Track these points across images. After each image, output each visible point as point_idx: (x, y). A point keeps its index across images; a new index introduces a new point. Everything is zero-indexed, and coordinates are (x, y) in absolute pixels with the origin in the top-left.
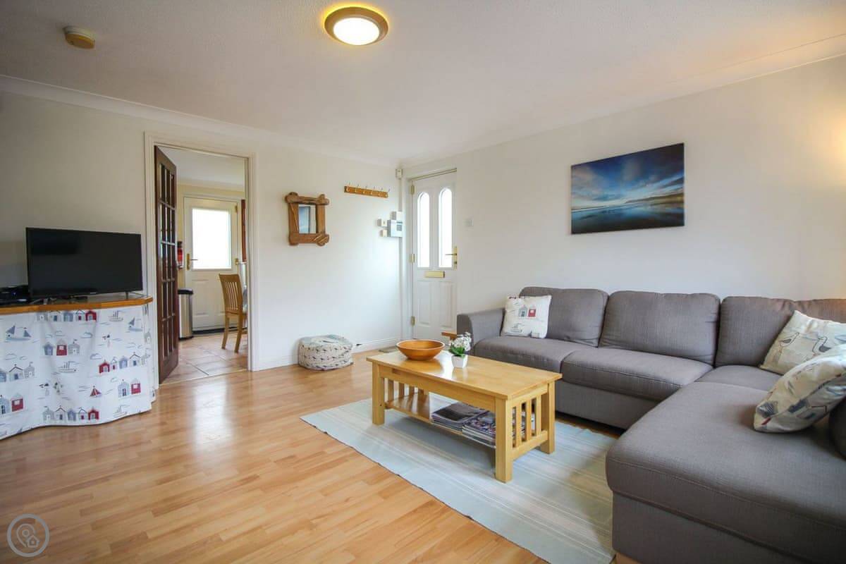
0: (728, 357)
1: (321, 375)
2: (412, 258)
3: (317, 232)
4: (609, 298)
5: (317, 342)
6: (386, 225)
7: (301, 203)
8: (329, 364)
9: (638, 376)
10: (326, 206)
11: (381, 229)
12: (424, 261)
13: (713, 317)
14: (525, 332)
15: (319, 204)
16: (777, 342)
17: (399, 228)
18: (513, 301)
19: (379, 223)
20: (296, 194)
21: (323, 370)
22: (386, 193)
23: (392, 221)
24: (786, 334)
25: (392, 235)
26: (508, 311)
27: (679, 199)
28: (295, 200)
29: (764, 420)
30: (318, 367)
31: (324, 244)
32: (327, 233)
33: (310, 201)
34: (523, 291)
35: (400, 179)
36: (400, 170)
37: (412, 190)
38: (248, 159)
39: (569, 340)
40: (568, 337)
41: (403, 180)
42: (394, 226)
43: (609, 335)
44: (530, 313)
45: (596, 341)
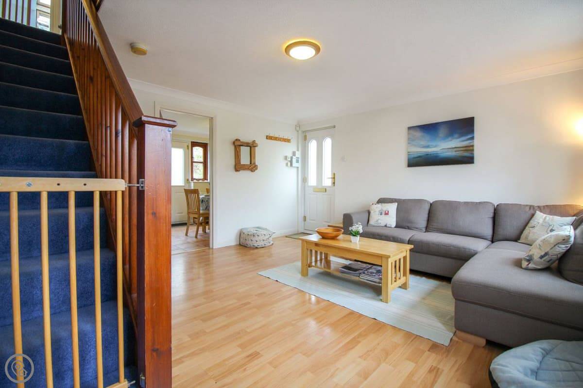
0: (500, 237)
1: (256, 251)
2: (305, 180)
3: (251, 163)
4: (431, 204)
5: (252, 230)
6: (290, 160)
7: (242, 146)
8: (261, 244)
9: (454, 246)
10: (256, 148)
11: (287, 162)
12: (312, 181)
13: (492, 215)
14: (383, 224)
15: (252, 146)
16: (527, 228)
17: (297, 162)
18: (375, 207)
19: (286, 158)
20: (239, 140)
21: (257, 248)
22: (290, 140)
23: (294, 157)
24: (532, 223)
25: (293, 165)
26: (372, 212)
27: (471, 148)
28: (238, 143)
29: (527, 263)
30: (254, 246)
31: (255, 171)
32: (256, 164)
33: (247, 145)
34: (379, 200)
35: (298, 131)
36: (298, 126)
37: (305, 138)
38: (212, 118)
39: (409, 228)
40: (408, 227)
41: (300, 132)
42: (294, 160)
43: (432, 225)
44: (385, 213)
45: (424, 229)
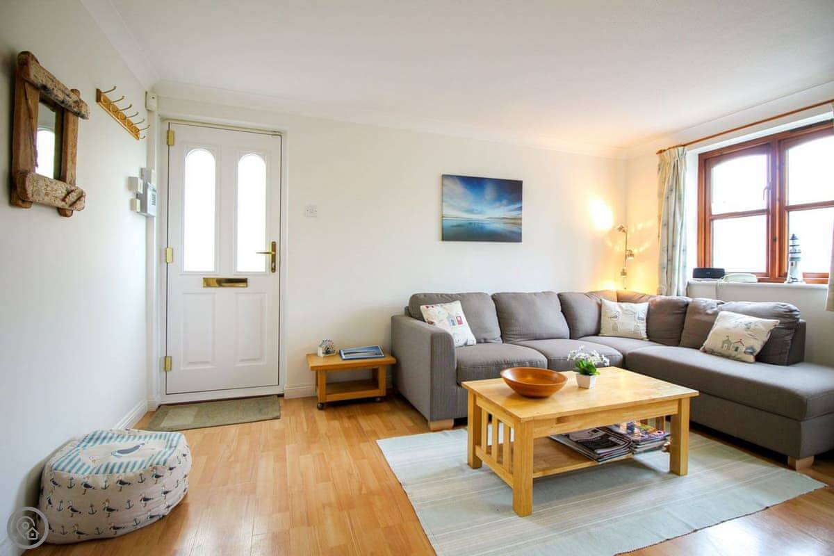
2: (168, 255)
3: (61, 179)
4: (495, 299)
6: (141, 190)
11: (132, 197)
14: (462, 342)
17: (154, 201)
22: (139, 130)
23: (149, 184)
25: (148, 210)
35: (150, 112)
37: (169, 139)
41: (156, 115)
42: (149, 195)
44: (458, 321)
45: (500, 339)
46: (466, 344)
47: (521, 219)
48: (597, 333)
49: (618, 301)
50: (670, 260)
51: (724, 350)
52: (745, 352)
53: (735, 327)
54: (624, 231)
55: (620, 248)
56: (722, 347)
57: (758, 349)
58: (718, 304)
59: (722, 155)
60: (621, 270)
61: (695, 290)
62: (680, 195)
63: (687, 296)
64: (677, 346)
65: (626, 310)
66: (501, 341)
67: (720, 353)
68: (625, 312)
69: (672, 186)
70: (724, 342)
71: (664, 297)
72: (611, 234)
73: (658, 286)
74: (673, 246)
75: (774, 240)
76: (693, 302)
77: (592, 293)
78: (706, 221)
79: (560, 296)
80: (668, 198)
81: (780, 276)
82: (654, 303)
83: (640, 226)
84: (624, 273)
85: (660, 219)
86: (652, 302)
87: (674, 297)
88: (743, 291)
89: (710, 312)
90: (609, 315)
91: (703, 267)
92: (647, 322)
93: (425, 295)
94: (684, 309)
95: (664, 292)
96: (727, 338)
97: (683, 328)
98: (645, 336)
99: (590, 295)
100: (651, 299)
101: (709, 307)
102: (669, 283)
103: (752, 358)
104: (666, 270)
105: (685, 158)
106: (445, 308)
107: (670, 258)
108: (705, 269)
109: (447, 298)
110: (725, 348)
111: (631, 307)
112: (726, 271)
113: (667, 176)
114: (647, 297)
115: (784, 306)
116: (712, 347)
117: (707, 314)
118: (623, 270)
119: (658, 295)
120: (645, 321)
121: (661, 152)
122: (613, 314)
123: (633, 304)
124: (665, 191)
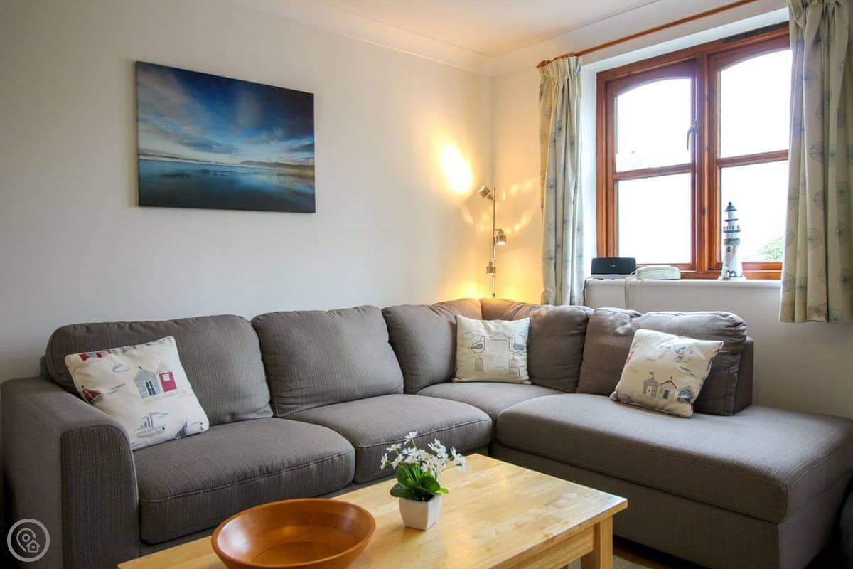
44: (164, 384)
45: (269, 408)
46: (183, 434)
47: (312, 168)
48: (450, 377)
49: (484, 318)
50: (560, 246)
51: (648, 398)
52: (679, 399)
53: (661, 357)
54: (490, 197)
55: (484, 227)
56: (644, 392)
57: (696, 392)
58: (632, 317)
59: (628, 76)
60: (488, 265)
61: (596, 294)
62: (572, 138)
63: (584, 305)
64: (574, 392)
65: (496, 334)
66: (271, 414)
67: (640, 403)
68: (495, 337)
69: (560, 122)
70: (646, 383)
71: (551, 307)
72: (470, 203)
73: (543, 290)
74: (564, 222)
75: (702, 212)
76: (595, 315)
77: (441, 305)
78: (608, 180)
79: (386, 313)
80: (555, 141)
81: (710, 269)
82: (538, 318)
83: (514, 190)
84: (491, 269)
85: (543, 178)
86: (534, 316)
87: (566, 307)
88: (663, 295)
89: (620, 330)
90: (470, 343)
91: (605, 257)
92: (528, 352)
93: (88, 327)
94: (581, 328)
95: (552, 300)
96: (651, 376)
97: (582, 359)
98: (527, 377)
99: (438, 308)
100: (534, 312)
101: (618, 323)
102: (559, 283)
103: (688, 409)
104: (553, 262)
105: (579, 76)
106: (132, 357)
107: (559, 241)
108: (607, 259)
109: (146, 331)
110: (648, 394)
111: (504, 326)
112: (637, 262)
113: (554, 107)
114: (527, 308)
115: (724, 316)
116: (628, 394)
117: (617, 335)
118: (491, 263)
119: (542, 304)
120: (525, 350)
121: (543, 64)
122: (475, 341)
123: (505, 322)
124: (552, 129)
